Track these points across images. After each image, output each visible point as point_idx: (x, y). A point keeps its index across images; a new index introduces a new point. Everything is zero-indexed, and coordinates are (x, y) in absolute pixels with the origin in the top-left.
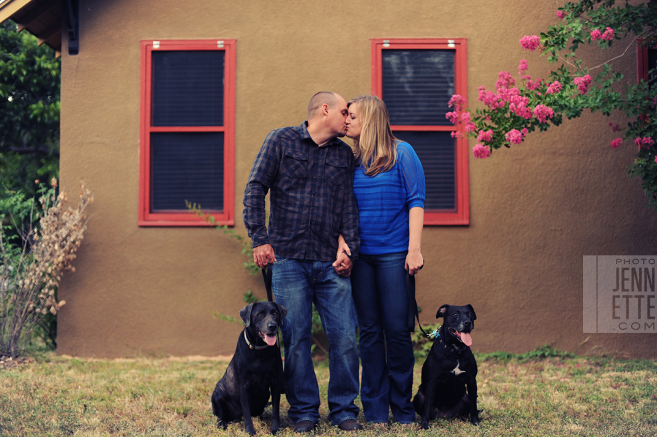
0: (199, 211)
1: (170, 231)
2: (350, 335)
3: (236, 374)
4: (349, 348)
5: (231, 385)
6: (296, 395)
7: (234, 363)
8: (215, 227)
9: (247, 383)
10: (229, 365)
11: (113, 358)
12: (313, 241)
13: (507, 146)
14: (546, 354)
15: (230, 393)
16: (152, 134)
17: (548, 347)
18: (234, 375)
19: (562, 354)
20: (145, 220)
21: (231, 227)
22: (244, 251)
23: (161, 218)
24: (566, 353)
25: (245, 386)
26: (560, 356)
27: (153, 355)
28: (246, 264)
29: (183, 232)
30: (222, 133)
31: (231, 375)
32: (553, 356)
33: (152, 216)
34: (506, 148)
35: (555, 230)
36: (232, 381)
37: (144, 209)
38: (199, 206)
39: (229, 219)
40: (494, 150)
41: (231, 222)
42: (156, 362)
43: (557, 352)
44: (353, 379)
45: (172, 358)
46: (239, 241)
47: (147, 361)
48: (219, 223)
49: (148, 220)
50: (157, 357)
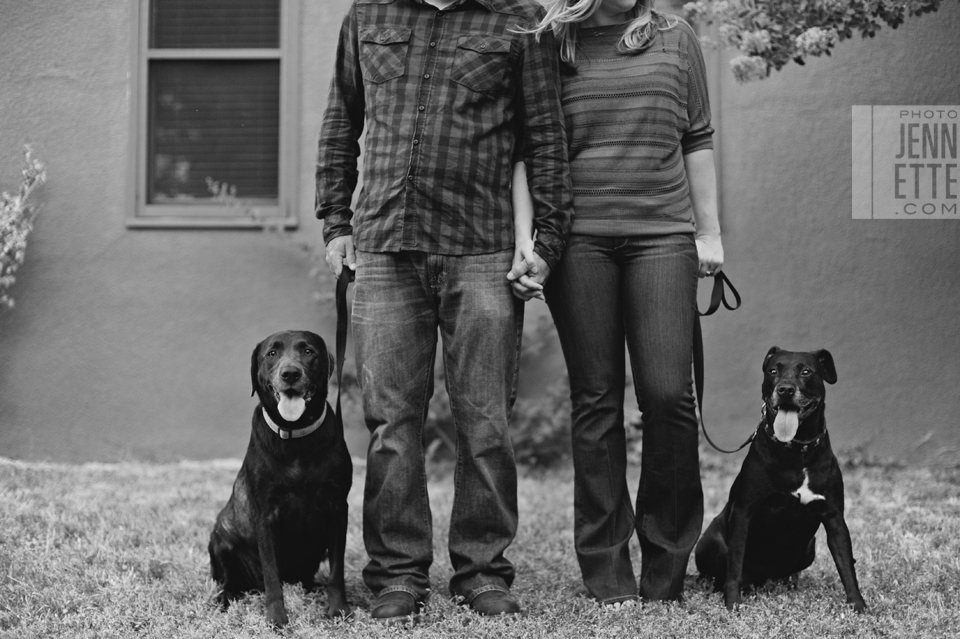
0: (231, 199)
1: (182, 237)
2: (495, 418)
3: (253, 494)
4: (491, 446)
5: (243, 518)
6: (383, 536)
7: (246, 472)
8: (258, 229)
9: (276, 512)
10: (239, 476)
11: (81, 463)
12: (418, 211)
13: (799, 61)
14: (856, 461)
15: (242, 534)
16: (152, 63)
17: (859, 449)
18: (249, 497)
19: (883, 461)
20: (137, 216)
21: (291, 229)
22: (313, 272)
23: (167, 213)
24: (891, 460)
25: (270, 518)
26: (880, 466)
27: (150, 457)
28: (317, 296)
29: (206, 239)
30: (276, 62)
31: (243, 497)
32: (867, 465)
33: (152, 210)
34: (797, 65)
35: (874, 240)
36: (244, 510)
37: (137, 197)
38: (233, 190)
39: (288, 215)
40: (773, 70)
41: (292, 222)
42: (153, 471)
43: (875, 457)
44: (502, 507)
45: (186, 464)
46: (304, 255)
47: (137, 468)
48: (269, 223)
49: (144, 217)
50: (158, 462)
